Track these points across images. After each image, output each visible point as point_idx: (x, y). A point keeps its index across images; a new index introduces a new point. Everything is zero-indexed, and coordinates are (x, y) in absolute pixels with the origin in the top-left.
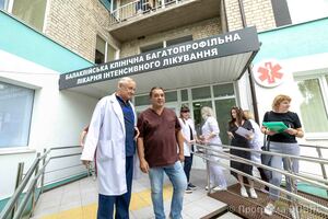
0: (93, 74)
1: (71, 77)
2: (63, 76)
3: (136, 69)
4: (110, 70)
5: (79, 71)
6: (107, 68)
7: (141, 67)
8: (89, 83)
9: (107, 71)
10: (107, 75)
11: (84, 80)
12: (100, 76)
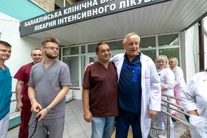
0: (48, 21)
1: (29, 24)
2: (22, 24)
3: (89, 13)
4: (63, 16)
5: (35, 18)
6: (60, 14)
7: (95, 12)
8: (44, 30)
9: (60, 17)
10: (61, 21)
11: (40, 27)
12: (54, 23)
